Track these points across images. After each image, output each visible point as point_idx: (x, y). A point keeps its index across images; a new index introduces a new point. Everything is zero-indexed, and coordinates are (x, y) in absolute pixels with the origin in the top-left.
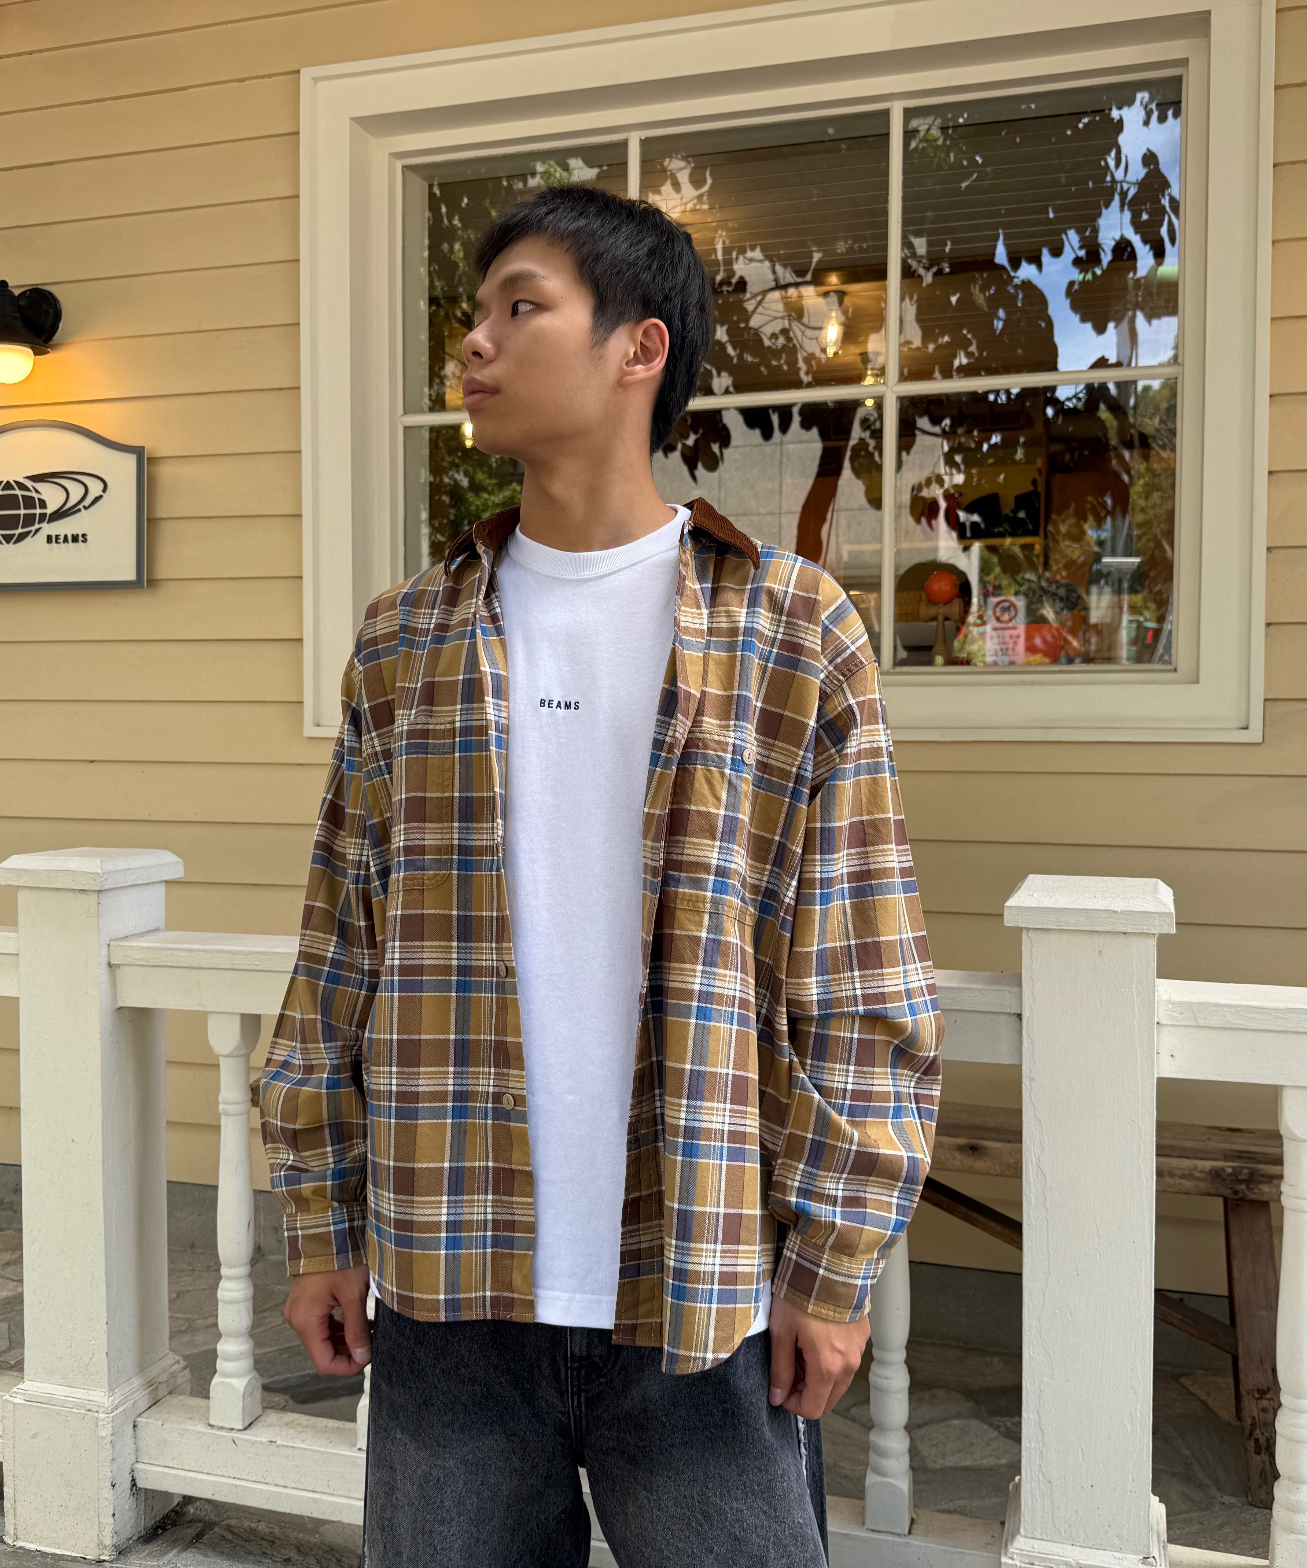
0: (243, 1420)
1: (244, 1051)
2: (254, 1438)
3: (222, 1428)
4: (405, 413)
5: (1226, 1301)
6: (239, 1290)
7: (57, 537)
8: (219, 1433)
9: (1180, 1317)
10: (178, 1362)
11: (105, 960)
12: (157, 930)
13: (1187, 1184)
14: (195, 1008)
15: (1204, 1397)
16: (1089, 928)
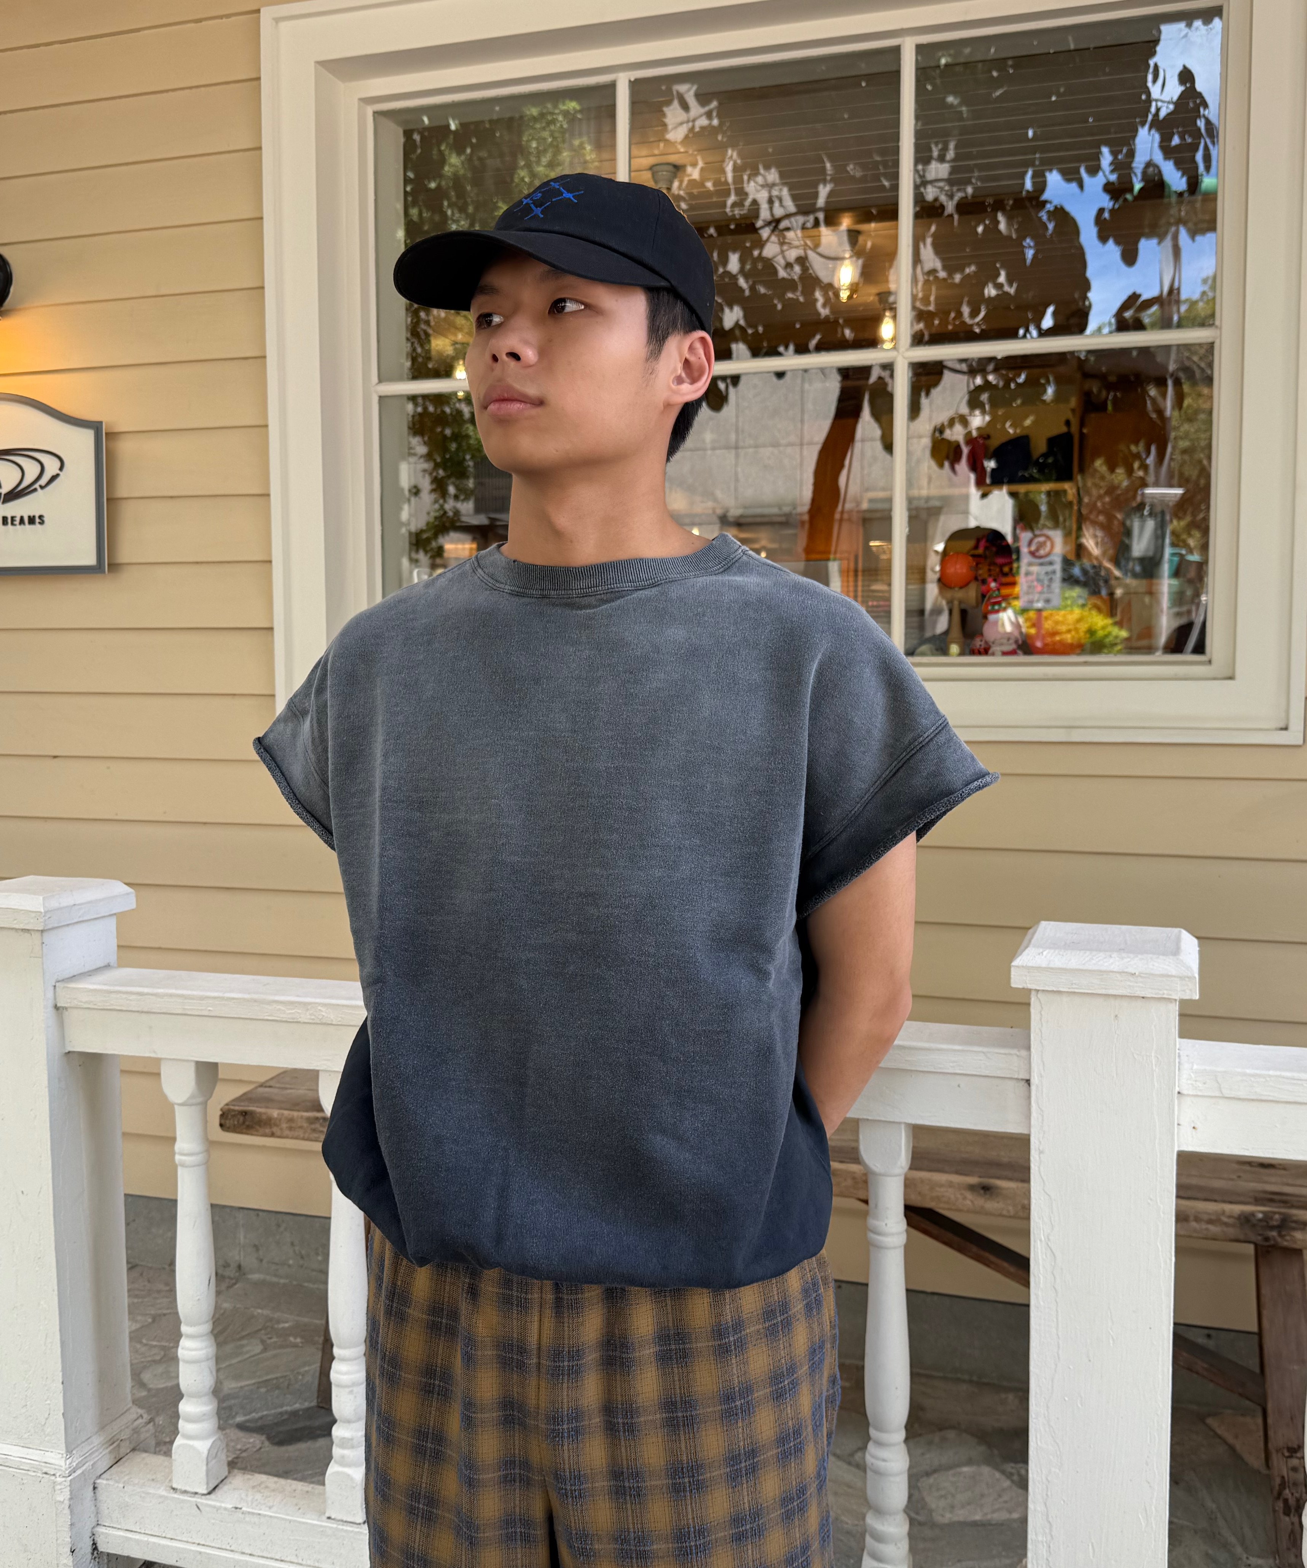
0: (208, 1484)
1: (200, 1100)
2: (218, 1504)
3: (185, 1492)
4: (380, 380)
5: (1256, 1337)
6: (201, 1349)
7: (13, 518)
8: (182, 1497)
9: (1206, 1366)
10: (141, 1416)
11: (50, 1004)
12: (108, 966)
13: (1214, 1229)
14: (147, 1055)
15: (1231, 1440)
16: (1103, 992)
